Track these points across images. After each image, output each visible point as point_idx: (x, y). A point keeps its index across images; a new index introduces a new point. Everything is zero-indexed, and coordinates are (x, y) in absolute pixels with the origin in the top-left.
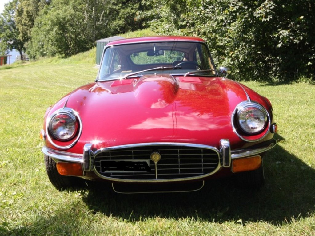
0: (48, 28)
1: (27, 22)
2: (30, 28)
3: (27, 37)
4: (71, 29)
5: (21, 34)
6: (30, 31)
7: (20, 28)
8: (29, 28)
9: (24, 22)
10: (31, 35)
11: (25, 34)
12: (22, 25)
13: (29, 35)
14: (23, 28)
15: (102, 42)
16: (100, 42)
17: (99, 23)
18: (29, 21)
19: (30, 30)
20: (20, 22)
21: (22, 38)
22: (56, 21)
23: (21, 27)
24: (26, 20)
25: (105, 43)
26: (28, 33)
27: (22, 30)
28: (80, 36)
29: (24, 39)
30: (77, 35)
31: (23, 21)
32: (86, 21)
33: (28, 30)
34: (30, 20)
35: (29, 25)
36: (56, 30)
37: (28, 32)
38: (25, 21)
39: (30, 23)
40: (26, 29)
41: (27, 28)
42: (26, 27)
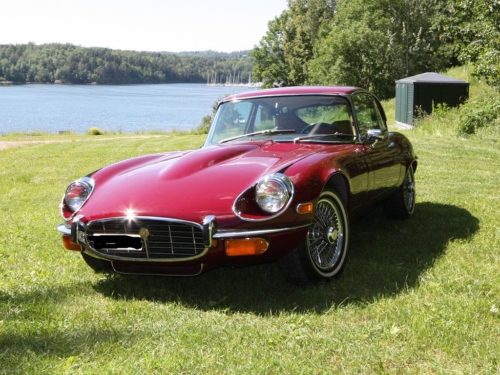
0: (328, 58)
1: (302, 50)
2: (307, 59)
3: (302, 75)
4: (367, 60)
5: (293, 71)
6: (306, 66)
7: (291, 60)
8: (304, 60)
9: (296, 52)
10: (309, 73)
11: (299, 70)
12: (294, 56)
13: (305, 72)
14: (295, 62)
15: (403, 84)
16: (401, 84)
17: (414, 49)
18: (305, 49)
19: (307, 63)
20: (291, 51)
21: (295, 77)
22: (343, 47)
23: (293, 60)
24: (300, 47)
25: (408, 84)
26: (303, 68)
27: (293, 63)
28: (380, 73)
29: (297, 78)
30: (377, 70)
31: (296, 48)
32: (391, 46)
33: (303, 63)
34: (307, 47)
35: (305, 55)
36: (340, 63)
37: (304, 66)
38: (298, 49)
39: (307, 52)
40: (300, 63)
41: (302, 60)
42: (300, 59)
